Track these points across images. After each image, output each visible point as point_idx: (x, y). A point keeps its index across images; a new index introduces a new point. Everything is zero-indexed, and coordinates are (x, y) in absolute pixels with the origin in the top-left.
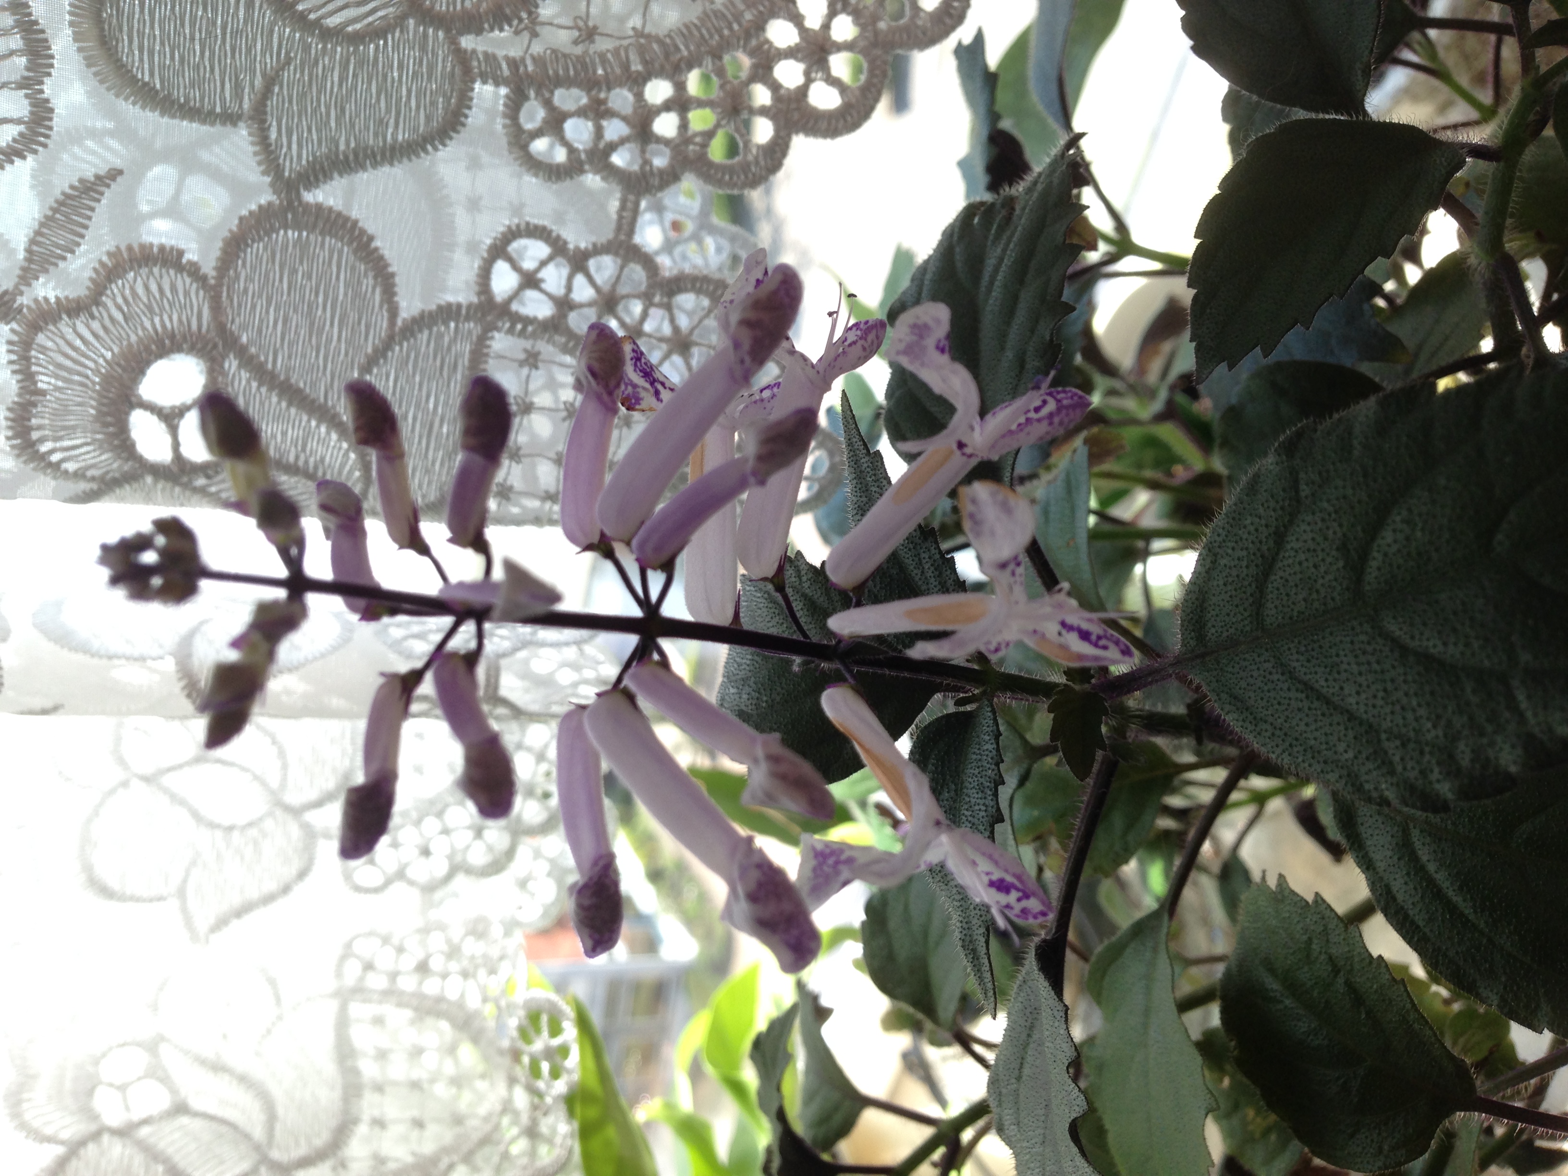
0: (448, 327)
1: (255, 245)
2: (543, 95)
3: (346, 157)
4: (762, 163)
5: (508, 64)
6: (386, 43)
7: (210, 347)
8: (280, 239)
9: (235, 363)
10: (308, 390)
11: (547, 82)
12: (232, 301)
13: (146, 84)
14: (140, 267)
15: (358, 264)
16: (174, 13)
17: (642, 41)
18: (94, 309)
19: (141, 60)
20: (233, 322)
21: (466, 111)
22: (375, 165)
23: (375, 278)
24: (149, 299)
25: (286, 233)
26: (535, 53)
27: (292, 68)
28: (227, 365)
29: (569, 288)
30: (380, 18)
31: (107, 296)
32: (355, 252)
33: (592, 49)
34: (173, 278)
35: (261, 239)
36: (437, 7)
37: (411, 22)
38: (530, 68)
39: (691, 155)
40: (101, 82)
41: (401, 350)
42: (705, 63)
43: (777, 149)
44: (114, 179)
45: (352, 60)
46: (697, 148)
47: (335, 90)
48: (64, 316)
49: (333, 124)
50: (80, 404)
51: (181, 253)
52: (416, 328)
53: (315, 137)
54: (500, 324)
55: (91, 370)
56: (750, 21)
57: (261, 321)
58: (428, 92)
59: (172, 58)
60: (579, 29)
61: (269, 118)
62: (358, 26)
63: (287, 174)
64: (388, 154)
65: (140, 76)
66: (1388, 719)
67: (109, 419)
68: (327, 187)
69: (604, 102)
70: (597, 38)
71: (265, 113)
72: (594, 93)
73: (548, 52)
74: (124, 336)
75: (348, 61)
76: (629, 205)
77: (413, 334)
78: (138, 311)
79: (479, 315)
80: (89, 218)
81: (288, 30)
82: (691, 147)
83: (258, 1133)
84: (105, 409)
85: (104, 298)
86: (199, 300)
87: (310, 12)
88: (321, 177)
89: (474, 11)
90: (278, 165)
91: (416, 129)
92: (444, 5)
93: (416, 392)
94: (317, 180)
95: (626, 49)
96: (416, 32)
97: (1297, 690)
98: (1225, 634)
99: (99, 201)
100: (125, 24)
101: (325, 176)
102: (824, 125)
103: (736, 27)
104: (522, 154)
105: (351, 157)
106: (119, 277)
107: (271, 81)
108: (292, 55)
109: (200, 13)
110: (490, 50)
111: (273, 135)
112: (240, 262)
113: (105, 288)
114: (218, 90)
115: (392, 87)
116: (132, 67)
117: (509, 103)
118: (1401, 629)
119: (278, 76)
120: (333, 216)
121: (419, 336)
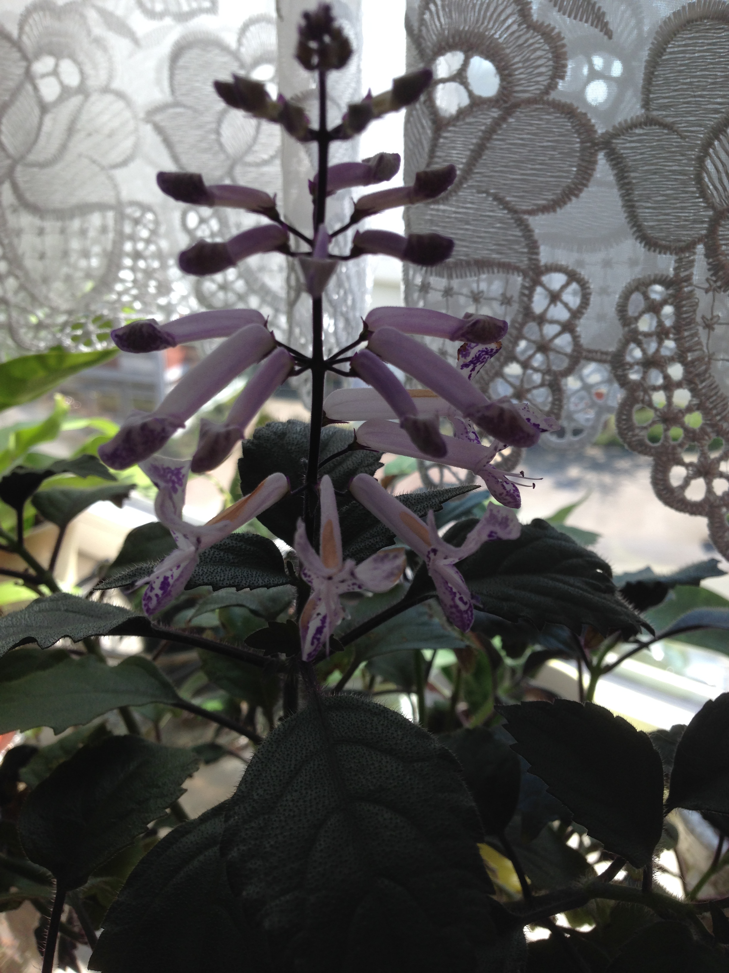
0: (524, 248)
1: (569, 124)
2: (669, 298)
3: (626, 178)
4: (634, 439)
5: (687, 276)
6: (698, 198)
7: (505, 98)
8: (574, 139)
9: (495, 115)
10: (482, 161)
11: (678, 301)
12: (534, 111)
13: (665, 50)
14: (553, 53)
15: (561, 189)
16: (708, 65)
17: (706, 359)
18: (525, 26)
19: (679, 46)
20: (521, 112)
21: (658, 251)
22: (622, 196)
23: (553, 200)
24: (532, 59)
25: (578, 143)
26: (695, 292)
27: (679, 140)
28: (494, 110)
29: (552, 322)
30: (712, 194)
31: (533, 34)
32: (568, 187)
33: (700, 329)
34: (546, 74)
35: (573, 127)
36: (721, 229)
37: (711, 213)
38: (686, 289)
39: (637, 394)
40: (665, 22)
41: (509, 219)
42: (694, 399)
43: (643, 448)
44: (606, 33)
45: (685, 177)
46: (641, 398)
47: (667, 168)
48: (519, 8)
49: (646, 168)
50: (465, 20)
51: (562, 78)
52: (523, 227)
53: (638, 157)
54: (528, 280)
55: (487, 25)
56: (722, 426)
57: (523, 130)
58: (668, 226)
59: (681, 65)
60: (712, 319)
61: (648, 128)
62: (706, 180)
63: (614, 141)
64: (630, 203)
65: (670, 46)
66: (276, 819)
67: (457, 39)
68: (607, 167)
69: (668, 338)
70: (707, 331)
71: (651, 125)
72: (673, 330)
73: (697, 300)
74: (509, 45)
75: (685, 175)
76: (604, 357)
77: (519, 225)
78: (525, 53)
79: (533, 267)
80: (581, 20)
81: (702, 136)
82: (642, 394)
83: (32, 158)
84: (463, 35)
85: (532, 31)
86: (533, 90)
87: (713, 149)
88: (614, 162)
89: (720, 252)
90: (619, 135)
91: (646, 220)
92: (722, 233)
93: (483, 229)
94: (612, 160)
95: (701, 349)
96: (705, 216)
97: (295, 765)
98: (332, 722)
99: (592, 25)
100: (700, 34)
101: (614, 165)
102: (660, 476)
103: (718, 418)
104: (633, 288)
105: (626, 181)
106: (545, 40)
107: (669, 127)
108: (687, 140)
109: (710, 80)
110: (696, 264)
111: (638, 131)
112: (558, 115)
113: (538, 32)
114: (664, 95)
115: (671, 204)
116: (675, 41)
117: (664, 278)
118: (331, 824)
119: (674, 132)
120: (589, 172)
121: (518, 230)
